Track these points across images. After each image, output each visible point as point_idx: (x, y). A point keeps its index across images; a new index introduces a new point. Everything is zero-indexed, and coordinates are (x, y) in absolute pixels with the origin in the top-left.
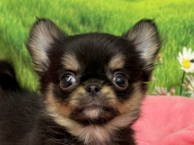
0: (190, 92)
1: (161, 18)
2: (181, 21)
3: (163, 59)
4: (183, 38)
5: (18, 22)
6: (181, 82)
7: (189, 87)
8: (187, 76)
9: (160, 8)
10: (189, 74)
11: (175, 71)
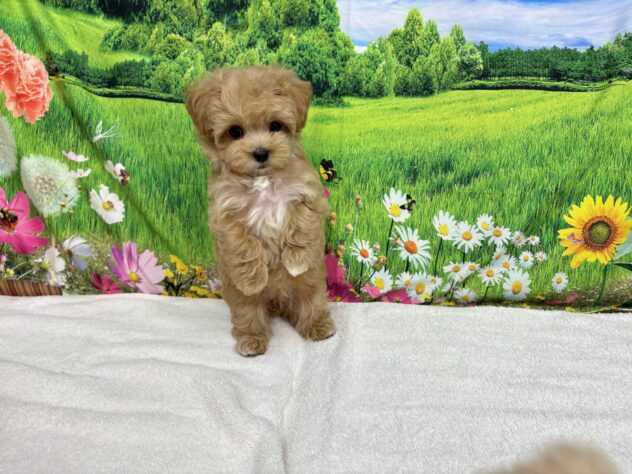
0: (400, 248)
1: (361, 147)
2: (388, 151)
3: (363, 202)
4: (390, 175)
5: (161, 147)
6: (388, 234)
7: (399, 241)
8: (396, 227)
9: (360, 134)
10: (399, 223)
11: (380, 220)
